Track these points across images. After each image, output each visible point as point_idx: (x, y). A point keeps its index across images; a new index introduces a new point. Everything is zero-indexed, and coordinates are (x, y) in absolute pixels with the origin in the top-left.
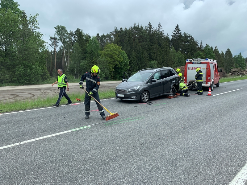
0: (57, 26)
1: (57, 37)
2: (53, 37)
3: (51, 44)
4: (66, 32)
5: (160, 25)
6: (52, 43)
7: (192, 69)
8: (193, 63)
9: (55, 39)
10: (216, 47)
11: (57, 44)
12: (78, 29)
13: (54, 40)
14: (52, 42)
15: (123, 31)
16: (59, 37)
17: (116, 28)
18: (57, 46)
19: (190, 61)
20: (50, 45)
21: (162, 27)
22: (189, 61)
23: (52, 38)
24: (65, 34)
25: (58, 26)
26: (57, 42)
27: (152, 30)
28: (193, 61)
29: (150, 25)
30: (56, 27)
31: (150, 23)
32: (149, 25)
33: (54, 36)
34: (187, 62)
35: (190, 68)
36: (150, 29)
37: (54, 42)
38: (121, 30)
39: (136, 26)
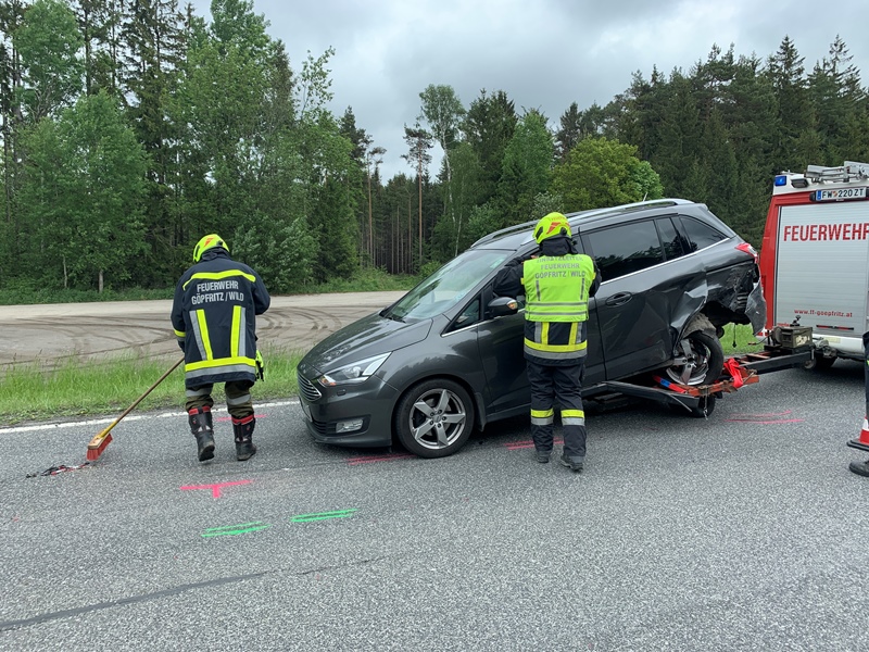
0: (427, 87)
1: (427, 127)
2: (413, 128)
3: (407, 153)
4: (456, 107)
5: (839, 47)
6: (412, 150)
7: (810, 233)
8: (813, 199)
9: (421, 134)
11: (428, 152)
12: (500, 96)
13: (416, 139)
14: (409, 147)
15: (662, 83)
16: (433, 128)
17: (639, 78)
18: (427, 159)
19: (794, 183)
20: (406, 157)
21: (848, 55)
22: (788, 189)
23: (410, 133)
24: (454, 116)
25: (431, 88)
26: (429, 146)
27: (795, 68)
28: (813, 187)
29: (788, 50)
30: (424, 91)
31: (787, 39)
32: (782, 51)
33: (418, 125)
34: (777, 191)
35: (793, 231)
36: (788, 64)
37: (419, 144)
38: (654, 80)
39: (719, 58)
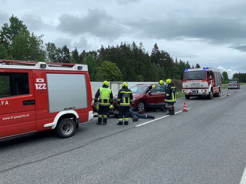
4: (55, 49)
5: (141, 44)
10: (188, 63)
12: (65, 46)
15: (111, 49)
16: (48, 54)
17: (103, 46)
21: (143, 46)
25: (49, 43)
31: (134, 42)
36: (134, 47)
39: (123, 45)
